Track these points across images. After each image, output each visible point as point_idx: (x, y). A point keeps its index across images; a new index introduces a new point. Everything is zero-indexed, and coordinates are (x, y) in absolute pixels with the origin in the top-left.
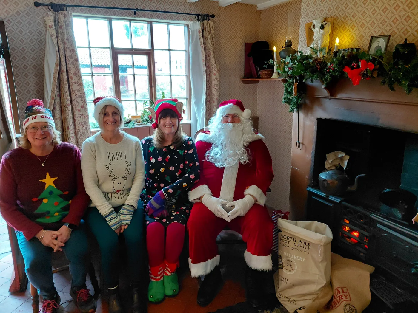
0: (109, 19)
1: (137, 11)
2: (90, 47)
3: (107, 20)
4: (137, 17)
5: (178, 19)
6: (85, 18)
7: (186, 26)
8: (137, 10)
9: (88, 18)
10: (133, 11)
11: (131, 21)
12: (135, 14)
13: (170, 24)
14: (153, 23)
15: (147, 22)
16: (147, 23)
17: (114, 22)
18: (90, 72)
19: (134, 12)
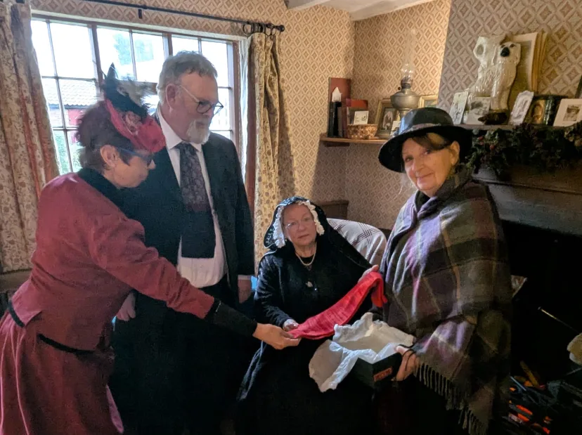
0: (90, 25)
1: (144, 12)
2: (57, 78)
3: (88, 27)
4: (144, 22)
5: (218, 31)
6: (44, 20)
7: (230, 44)
8: (145, 7)
9: (51, 20)
10: (136, 10)
11: (133, 31)
12: (140, 16)
13: (202, 39)
14: (172, 35)
15: (161, 34)
16: (162, 36)
17: (101, 31)
18: (61, 125)
19: (137, 12)
